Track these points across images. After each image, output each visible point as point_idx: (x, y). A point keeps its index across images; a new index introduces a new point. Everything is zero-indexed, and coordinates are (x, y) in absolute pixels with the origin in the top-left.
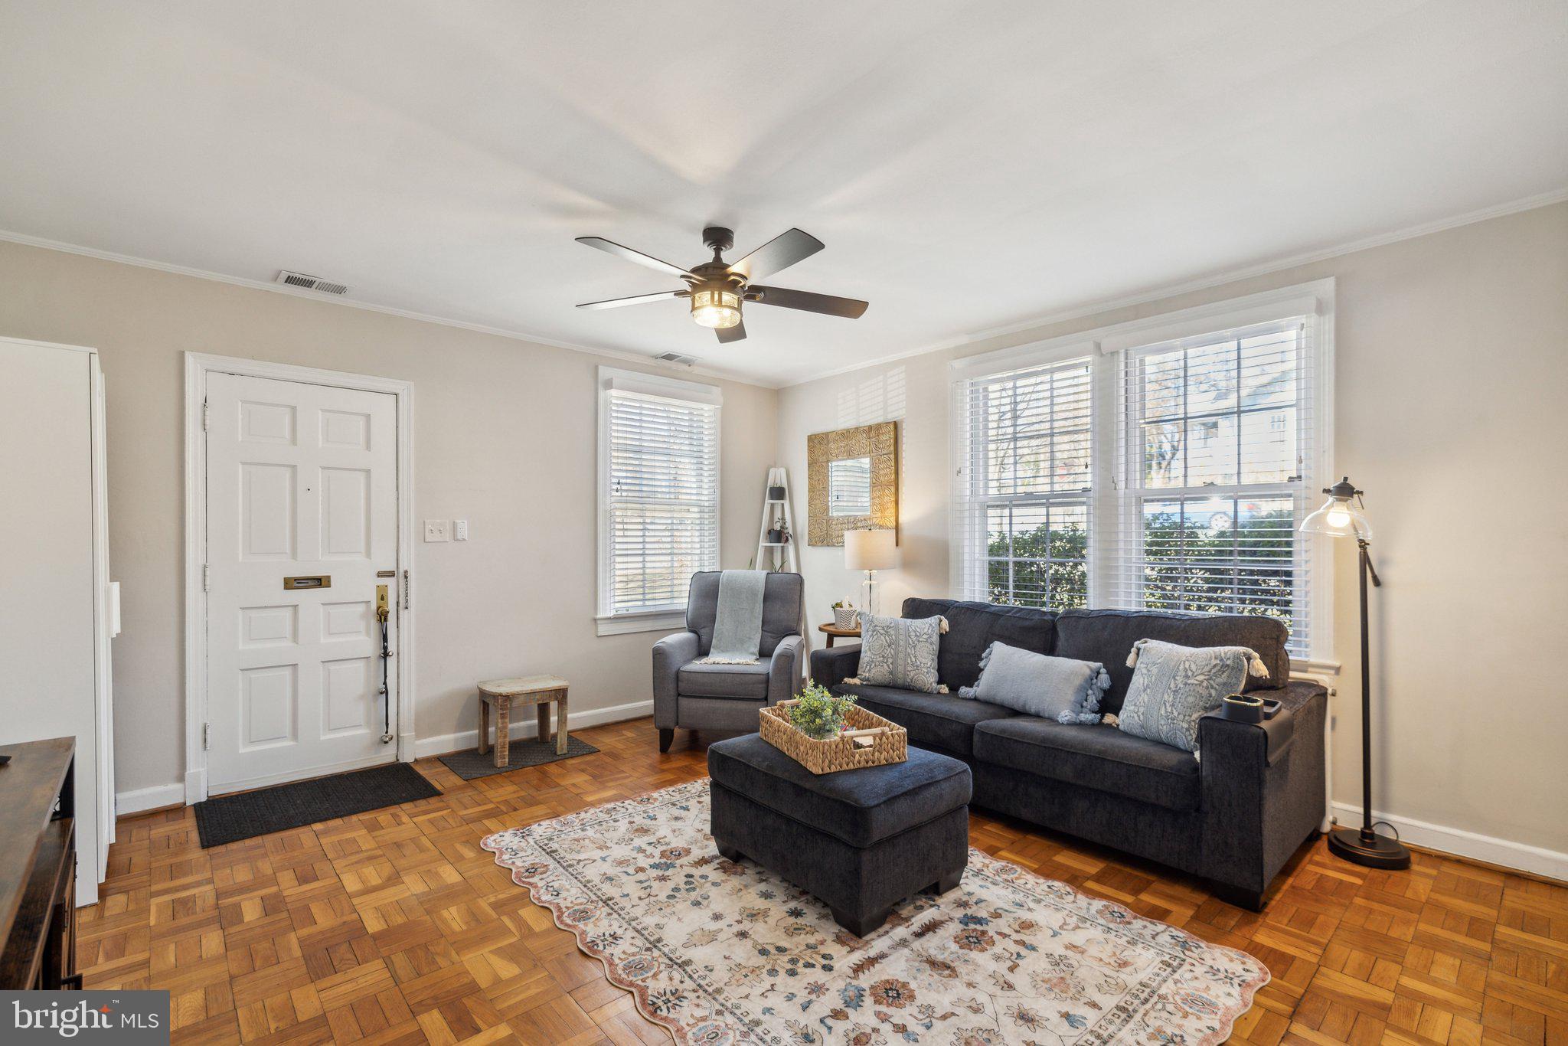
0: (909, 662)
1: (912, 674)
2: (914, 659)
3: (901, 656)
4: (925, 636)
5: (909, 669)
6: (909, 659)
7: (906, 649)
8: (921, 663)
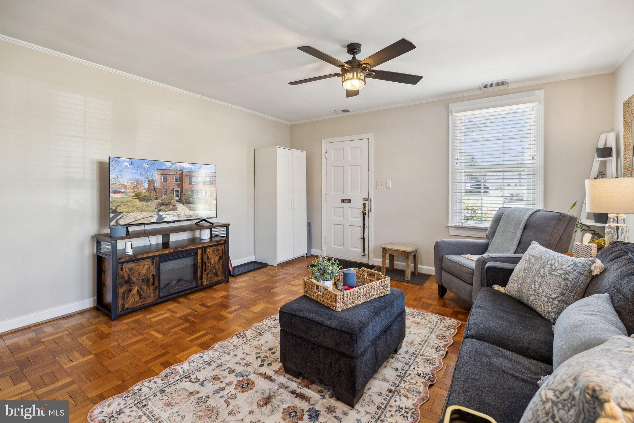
0: (533, 287)
1: (532, 298)
2: (537, 286)
3: (528, 280)
4: (559, 271)
5: (531, 293)
6: (533, 285)
7: (535, 276)
8: (543, 291)
